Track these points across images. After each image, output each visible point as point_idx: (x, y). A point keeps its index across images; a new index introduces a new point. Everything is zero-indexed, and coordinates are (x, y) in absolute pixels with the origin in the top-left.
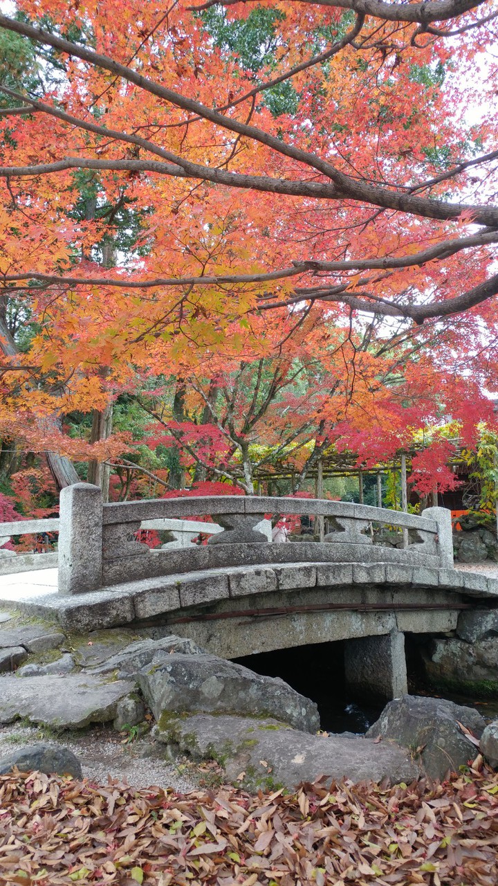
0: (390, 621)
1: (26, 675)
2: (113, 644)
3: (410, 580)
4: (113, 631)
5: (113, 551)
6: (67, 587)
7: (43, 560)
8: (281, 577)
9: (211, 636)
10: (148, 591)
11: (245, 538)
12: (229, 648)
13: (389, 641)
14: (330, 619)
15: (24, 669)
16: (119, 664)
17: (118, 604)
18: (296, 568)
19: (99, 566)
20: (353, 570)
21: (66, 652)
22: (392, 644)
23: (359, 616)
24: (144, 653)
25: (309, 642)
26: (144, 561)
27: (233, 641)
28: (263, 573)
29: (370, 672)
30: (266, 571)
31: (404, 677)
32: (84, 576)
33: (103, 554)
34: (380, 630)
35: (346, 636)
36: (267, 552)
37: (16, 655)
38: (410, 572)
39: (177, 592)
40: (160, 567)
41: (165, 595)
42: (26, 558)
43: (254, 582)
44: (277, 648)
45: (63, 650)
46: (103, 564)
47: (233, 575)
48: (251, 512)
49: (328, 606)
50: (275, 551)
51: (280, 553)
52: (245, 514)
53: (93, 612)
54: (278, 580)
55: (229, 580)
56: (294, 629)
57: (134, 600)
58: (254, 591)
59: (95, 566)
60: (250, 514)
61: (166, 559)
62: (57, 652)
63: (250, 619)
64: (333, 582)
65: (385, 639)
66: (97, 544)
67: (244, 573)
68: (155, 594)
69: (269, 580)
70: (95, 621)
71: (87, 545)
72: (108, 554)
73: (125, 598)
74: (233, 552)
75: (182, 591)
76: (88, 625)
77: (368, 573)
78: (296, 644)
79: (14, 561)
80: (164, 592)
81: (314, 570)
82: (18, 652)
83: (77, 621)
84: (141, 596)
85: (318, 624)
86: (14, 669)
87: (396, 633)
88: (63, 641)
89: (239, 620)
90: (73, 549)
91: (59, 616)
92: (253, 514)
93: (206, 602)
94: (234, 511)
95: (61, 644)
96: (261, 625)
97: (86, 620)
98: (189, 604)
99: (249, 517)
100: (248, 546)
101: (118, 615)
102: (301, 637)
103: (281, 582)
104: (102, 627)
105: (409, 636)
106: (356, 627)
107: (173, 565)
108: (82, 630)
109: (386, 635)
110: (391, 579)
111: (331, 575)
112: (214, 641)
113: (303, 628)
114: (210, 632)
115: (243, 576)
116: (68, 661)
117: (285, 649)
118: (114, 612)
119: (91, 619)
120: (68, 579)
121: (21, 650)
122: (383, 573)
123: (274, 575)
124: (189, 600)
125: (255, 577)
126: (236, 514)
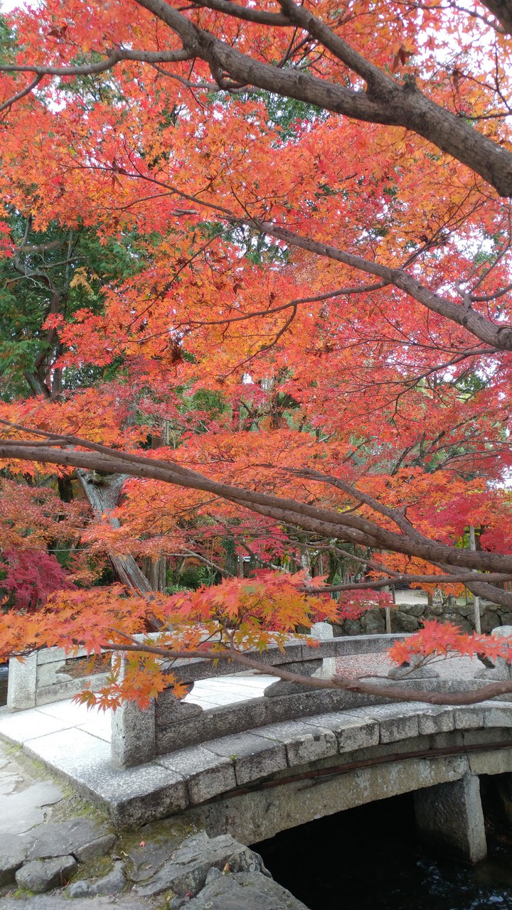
0: (462, 764)
1: (77, 896)
2: (166, 842)
3: (481, 724)
4: (167, 822)
5: (166, 717)
6: (120, 760)
7: (99, 683)
8: (342, 739)
9: (269, 805)
10: (202, 772)
11: (303, 688)
12: (289, 815)
13: (462, 787)
14: (396, 769)
15: (74, 887)
16: (172, 882)
17: (171, 791)
18: (357, 728)
19: (152, 735)
20: (419, 722)
21: (117, 859)
22: (466, 790)
23: (428, 762)
24: (198, 869)
25: (374, 799)
26: (198, 725)
27: (293, 808)
28: (322, 738)
29: (442, 820)
30: (326, 735)
31: (481, 828)
32: (137, 748)
33: (156, 720)
34: (451, 776)
35: (414, 787)
36: (327, 700)
37: (66, 869)
38: (481, 716)
39: (231, 770)
40: (215, 729)
41: (220, 774)
42: (82, 682)
43: (313, 748)
44: (340, 809)
45: (114, 856)
46: (156, 732)
47: (291, 744)
48: (309, 658)
49: (393, 757)
50: (335, 698)
51: (341, 699)
52: (302, 662)
53: (145, 804)
54: (339, 743)
55: (286, 750)
56: (358, 785)
57: (188, 784)
58: (313, 758)
59: (148, 736)
60: (308, 661)
61: (221, 720)
62: (106, 859)
63: (310, 782)
64: (397, 737)
65: (458, 784)
66: (150, 712)
67: (302, 740)
68: (209, 775)
69: (329, 745)
70: (149, 813)
71: (138, 714)
72: (160, 720)
73: (179, 783)
74: (291, 704)
75: (237, 768)
76: (140, 818)
77: (435, 722)
78: (361, 803)
79: (69, 686)
80: (219, 771)
81: (376, 727)
82: (68, 865)
83: (128, 815)
84: (194, 779)
85: (383, 777)
86: (64, 885)
87: (469, 777)
88: (114, 844)
89: (299, 784)
90: (126, 721)
91: (111, 810)
92: (310, 661)
93: (263, 777)
94: (291, 660)
95: (112, 848)
96: (323, 786)
97: (138, 813)
98: (245, 781)
99: (306, 665)
100: (307, 696)
101: (171, 803)
102: (366, 794)
103: (342, 745)
104: (156, 820)
105: (484, 778)
106: (424, 775)
107: (228, 725)
108: (134, 826)
109: (459, 780)
110: (460, 725)
111: (395, 729)
112: (274, 810)
113: (368, 784)
114: (268, 801)
115: (301, 743)
116: (118, 877)
117: (349, 809)
118: (168, 801)
119: (144, 811)
120: (121, 750)
121: (71, 861)
122: (451, 720)
123: (334, 739)
124: (246, 776)
125: (314, 743)
126: (293, 662)
